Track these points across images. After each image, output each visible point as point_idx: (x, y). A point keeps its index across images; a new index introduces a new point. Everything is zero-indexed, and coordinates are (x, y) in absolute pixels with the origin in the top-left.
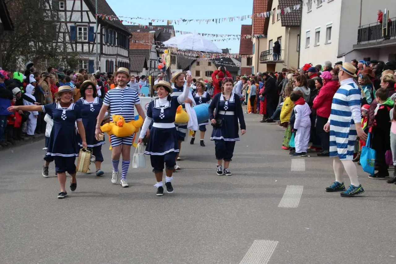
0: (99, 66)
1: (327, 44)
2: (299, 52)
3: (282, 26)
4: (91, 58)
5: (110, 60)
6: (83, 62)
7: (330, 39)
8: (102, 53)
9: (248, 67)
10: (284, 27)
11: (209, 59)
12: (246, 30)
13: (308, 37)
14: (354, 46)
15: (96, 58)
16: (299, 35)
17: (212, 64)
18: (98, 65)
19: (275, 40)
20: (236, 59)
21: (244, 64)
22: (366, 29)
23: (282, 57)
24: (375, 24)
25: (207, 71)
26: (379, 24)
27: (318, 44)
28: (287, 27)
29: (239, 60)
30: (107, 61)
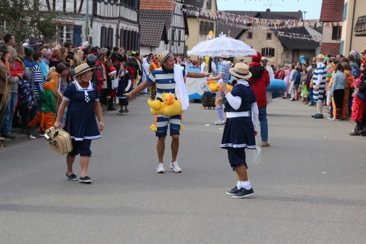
0: (90, 35)
4: (77, 23)
5: (107, 26)
6: (65, 28)
8: (95, 15)
9: (335, 41)
11: (269, 28)
15: (85, 22)
17: (273, 36)
18: (89, 34)
20: (315, 28)
21: (326, 36)
25: (264, 47)
29: (320, 30)
30: (103, 29)
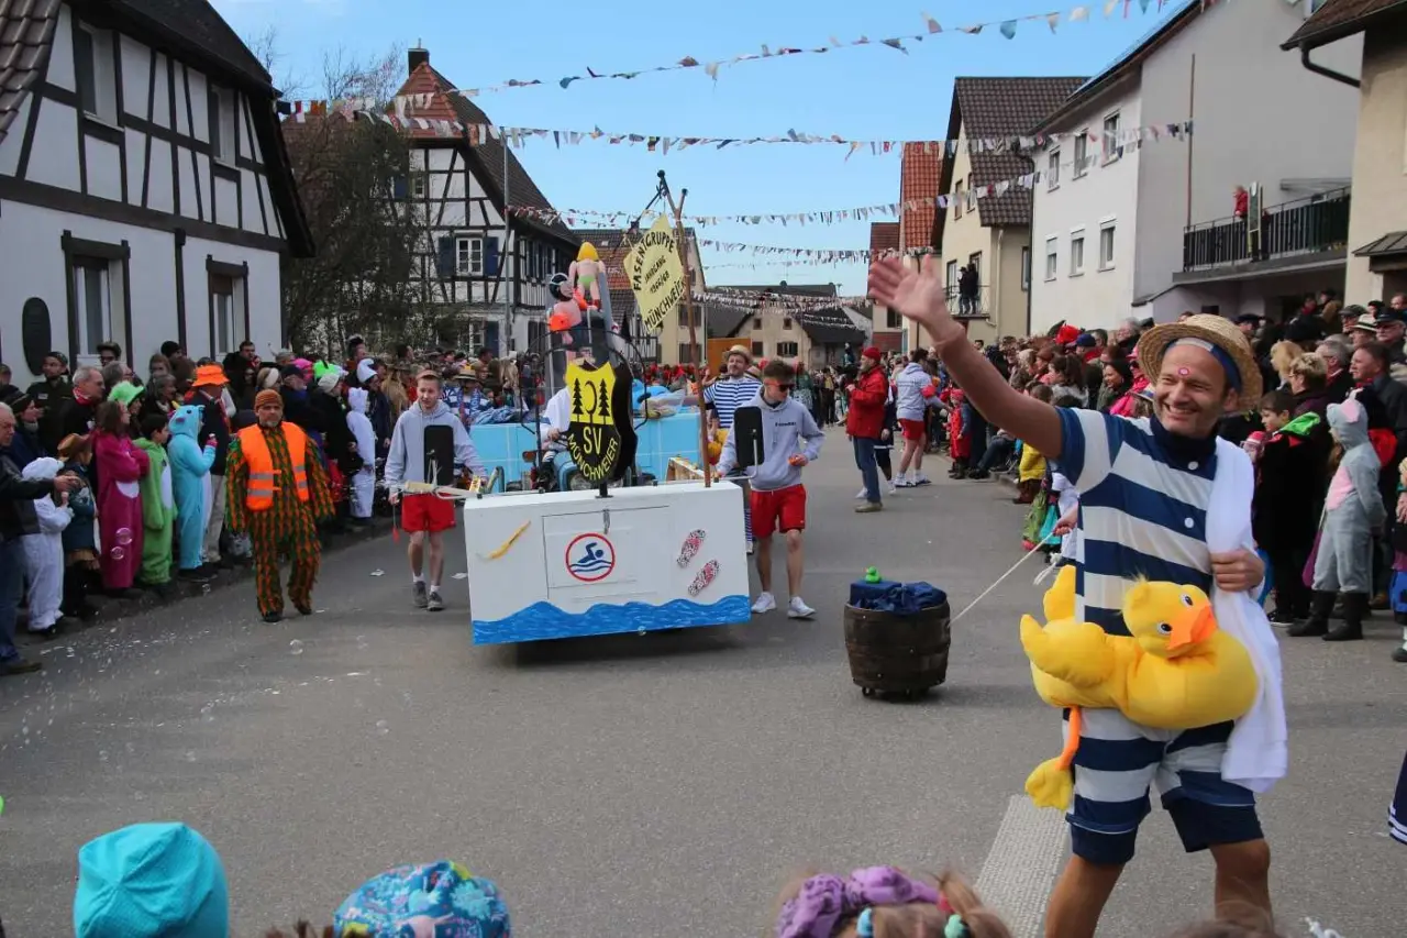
0: (512, 337)
1: (1103, 270)
2: (1029, 290)
3: (983, 225)
4: (491, 318)
5: (537, 320)
6: (471, 327)
7: (1110, 257)
8: (518, 304)
9: (892, 330)
10: (989, 229)
11: (786, 311)
12: (883, 237)
13: (1052, 252)
14: (1176, 276)
15: (504, 316)
16: (1028, 249)
17: (794, 323)
18: (511, 334)
19: (964, 262)
20: (853, 307)
21: (879, 322)
22: (1202, 232)
23: (985, 303)
24: (1230, 222)
25: (780, 341)
26: (1238, 220)
27: (1079, 270)
28: (995, 227)
29: (867, 313)
30: (531, 324)
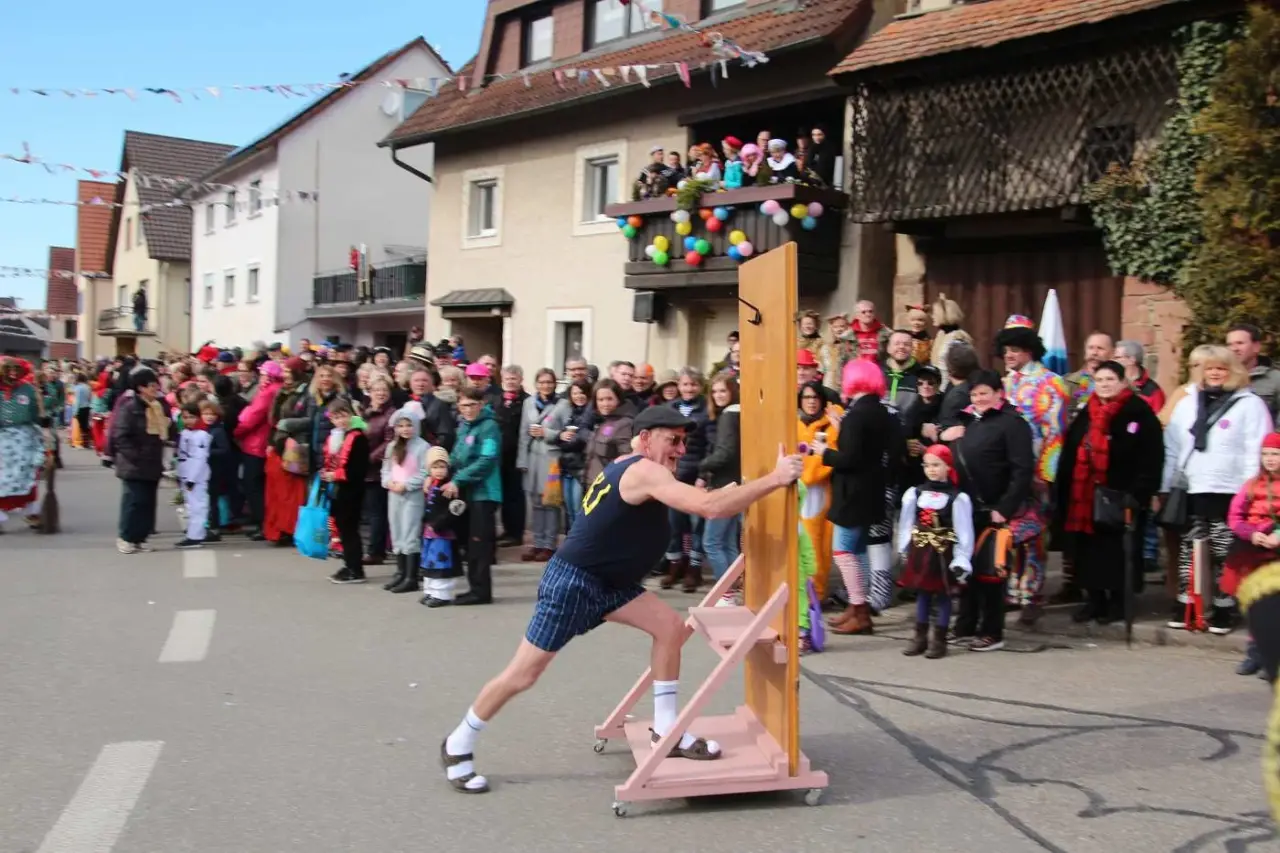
1: (249, 302)
2: (189, 314)
3: (151, 257)
7: (256, 293)
9: (69, 341)
10: (155, 262)
12: (60, 258)
13: (209, 285)
14: (308, 310)
16: (189, 280)
19: (133, 288)
20: (35, 320)
21: (56, 334)
22: (325, 279)
23: (152, 321)
24: (345, 272)
26: (353, 271)
27: (231, 301)
28: (161, 259)
